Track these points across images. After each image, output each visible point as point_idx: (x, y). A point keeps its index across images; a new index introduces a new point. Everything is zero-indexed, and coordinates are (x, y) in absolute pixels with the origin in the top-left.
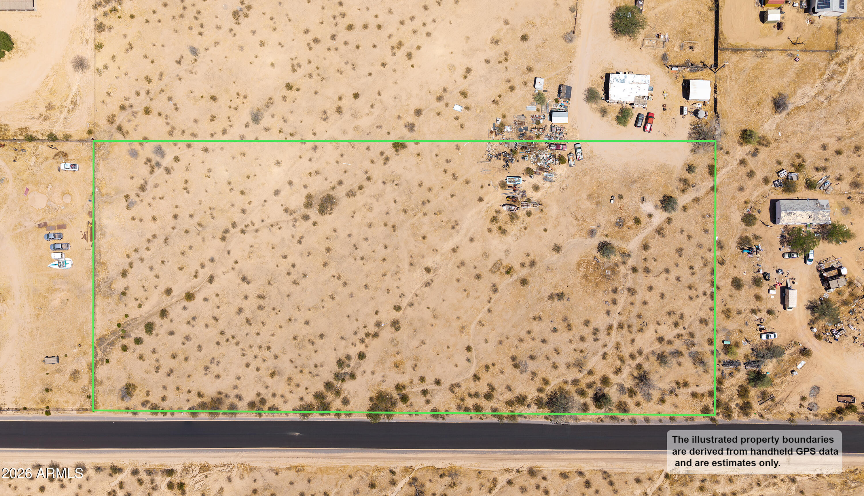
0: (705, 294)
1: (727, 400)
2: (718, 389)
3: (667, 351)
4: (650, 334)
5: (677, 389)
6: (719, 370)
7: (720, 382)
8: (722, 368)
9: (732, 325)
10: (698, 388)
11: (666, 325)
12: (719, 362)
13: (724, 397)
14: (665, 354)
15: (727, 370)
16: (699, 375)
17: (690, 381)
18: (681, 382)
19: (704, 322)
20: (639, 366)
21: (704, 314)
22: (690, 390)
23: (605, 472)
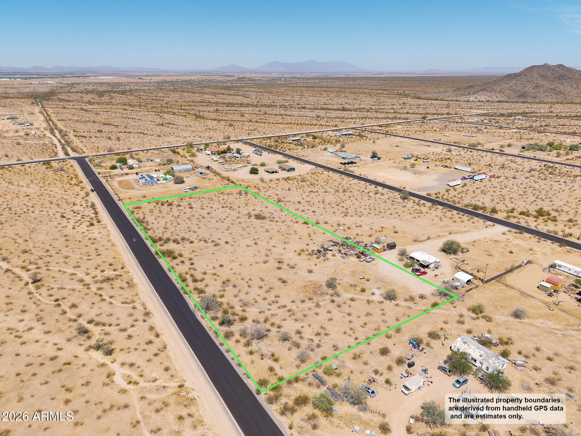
0: (356, 339)
1: (284, 394)
2: (289, 382)
3: (294, 339)
4: (297, 326)
5: (268, 358)
6: (307, 374)
7: (297, 380)
8: (310, 375)
9: (351, 365)
10: (280, 370)
11: (312, 330)
12: (314, 371)
13: (286, 390)
14: (290, 339)
15: (311, 379)
16: (291, 365)
17: (281, 362)
18: (276, 356)
19: (336, 348)
20: (269, 331)
21: (341, 346)
22: (273, 364)
23: (165, 348)
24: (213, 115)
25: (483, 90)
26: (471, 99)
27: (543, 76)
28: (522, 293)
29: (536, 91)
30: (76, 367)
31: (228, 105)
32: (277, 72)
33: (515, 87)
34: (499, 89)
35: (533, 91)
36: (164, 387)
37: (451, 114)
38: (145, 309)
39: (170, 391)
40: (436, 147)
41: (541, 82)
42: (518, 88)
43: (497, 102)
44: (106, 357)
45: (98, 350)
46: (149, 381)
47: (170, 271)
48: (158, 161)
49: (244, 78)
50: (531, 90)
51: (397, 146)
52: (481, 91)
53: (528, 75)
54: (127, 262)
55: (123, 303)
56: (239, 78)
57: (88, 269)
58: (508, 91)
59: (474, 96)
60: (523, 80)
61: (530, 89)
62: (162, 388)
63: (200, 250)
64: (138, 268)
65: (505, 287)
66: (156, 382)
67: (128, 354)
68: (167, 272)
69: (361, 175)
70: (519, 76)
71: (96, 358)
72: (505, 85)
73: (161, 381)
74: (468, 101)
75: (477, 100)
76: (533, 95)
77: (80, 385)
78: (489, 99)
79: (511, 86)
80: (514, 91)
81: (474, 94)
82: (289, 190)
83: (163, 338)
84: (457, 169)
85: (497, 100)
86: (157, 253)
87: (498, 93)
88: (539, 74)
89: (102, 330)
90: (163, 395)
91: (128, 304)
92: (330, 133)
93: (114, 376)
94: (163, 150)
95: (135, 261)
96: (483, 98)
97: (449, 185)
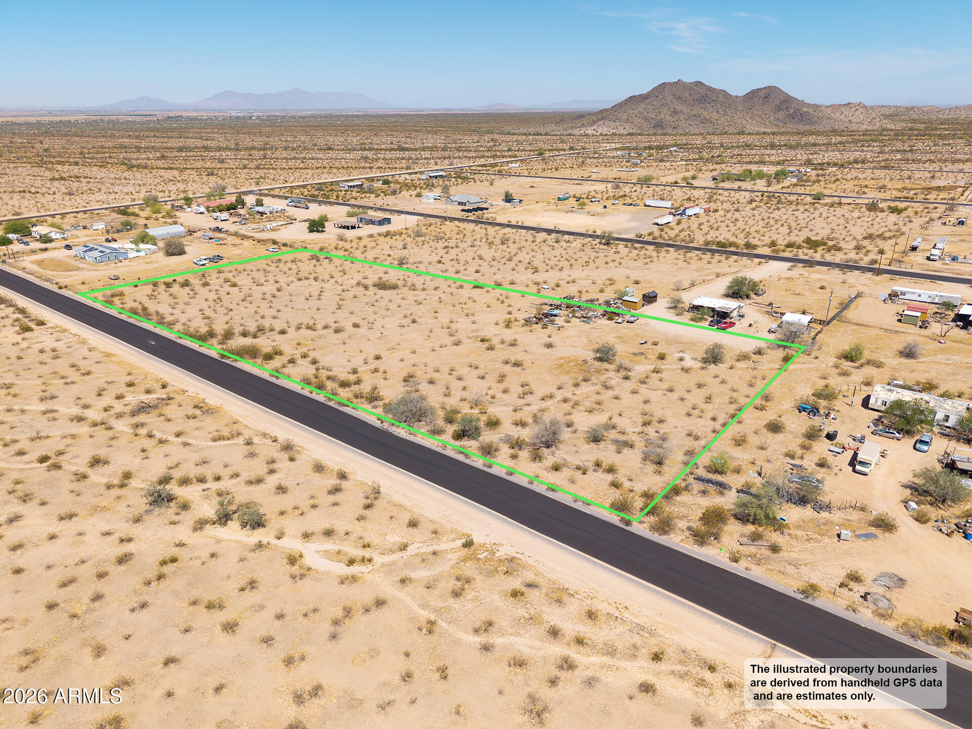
0: (714, 419)
1: (674, 515)
2: (667, 497)
3: (612, 437)
4: (600, 418)
5: (592, 470)
6: (684, 480)
7: (675, 491)
8: (691, 480)
9: (740, 454)
10: (630, 482)
11: (631, 420)
12: (692, 474)
14: (605, 438)
15: (698, 485)
16: (643, 473)
17: (622, 471)
18: (605, 466)
19: (694, 436)
21: (700, 433)
22: (612, 477)
23: (379, 493)
24: (160, 163)
25: (603, 118)
26: (590, 132)
27: (679, 98)
28: (886, 330)
29: (675, 118)
30: (199, 562)
31: (180, 149)
32: (236, 110)
33: (646, 113)
34: (624, 116)
35: (670, 118)
36: (434, 553)
37: (577, 149)
38: (275, 441)
39: (454, 557)
40: (592, 185)
41: (679, 107)
42: (651, 115)
43: (627, 135)
44: (256, 531)
45: (225, 524)
46: (392, 551)
47: (277, 378)
48: (100, 227)
49: (179, 117)
50: (668, 117)
51: (532, 187)
52: (600, 120)
53: (660, 96)
54: (166, 378)
55: (215, 440)
56: (169, 117)
57: (79, 398)
58: (637, 120)
59: (593, 128)
60: (655, 103)
61: (665, 115)
62: (431, 557)
63: (310, 342)
64: (201, 382)
65: (857, 327)
66: (408, 549)
67: (302, 518)
68: (273, 380)
69: (509, 222)
70: (648, 98)
71: (234, 538)
72: (632, 111)
73: (416, 545)
74: (587, 135)
75: (598, 134)
76: (673, 124)
77: (237, 591)
78: (615, 131)
79: (640, 113)
80: (646, 119)
81: (592, 125)
82: (404, 248)
83: (358, 478)
84: (649, 206)
85: (626, 133)
86: (223, 356)
87: (625, 122)
88: (674, 95)
89: (204, 490)
90: (443, 567)
91: (228, 439)
92: (407, 176)
93: (303, 560)
94: (96, 212)
95: (183, 372)
96: (605, 130)
97: (657, 224)
